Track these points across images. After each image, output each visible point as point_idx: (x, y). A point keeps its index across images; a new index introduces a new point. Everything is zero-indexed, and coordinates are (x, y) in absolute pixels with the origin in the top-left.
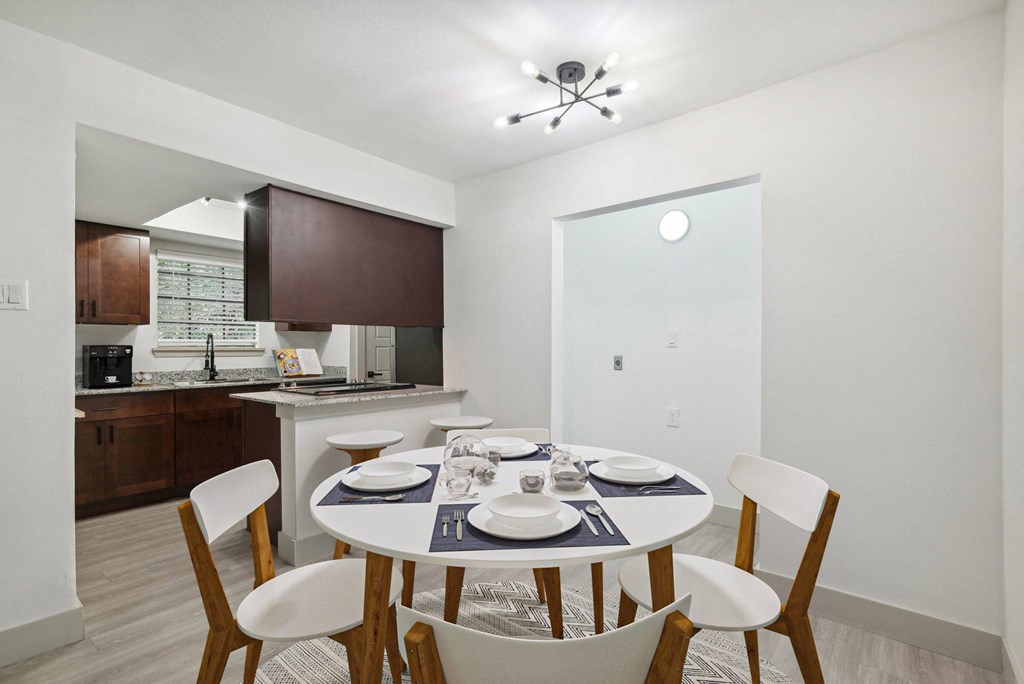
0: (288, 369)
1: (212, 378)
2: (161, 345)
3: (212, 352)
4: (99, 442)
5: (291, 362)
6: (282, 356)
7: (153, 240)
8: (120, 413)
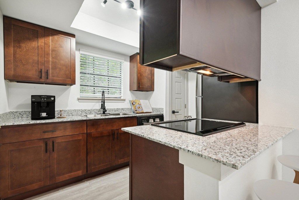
0: (137, 109)
1: (104, 113)
2: (81, 96)
3: (104, 100)
4: (46, 152)
5: (138, 106)
6: (134, 103)
7: (77, 43)
8: (58, 133)
